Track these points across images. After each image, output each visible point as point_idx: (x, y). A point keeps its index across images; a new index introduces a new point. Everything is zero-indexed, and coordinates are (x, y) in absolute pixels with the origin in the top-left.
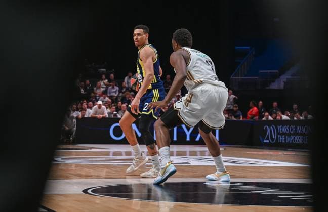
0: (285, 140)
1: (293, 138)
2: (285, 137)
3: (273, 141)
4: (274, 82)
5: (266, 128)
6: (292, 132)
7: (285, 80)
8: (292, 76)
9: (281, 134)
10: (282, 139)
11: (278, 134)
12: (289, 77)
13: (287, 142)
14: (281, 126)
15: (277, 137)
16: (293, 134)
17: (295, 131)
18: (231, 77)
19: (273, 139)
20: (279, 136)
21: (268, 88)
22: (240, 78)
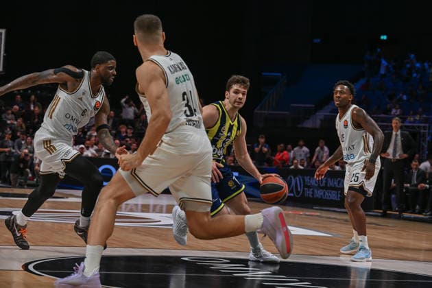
0: (313, 195)
1: (322, 193)
2: (313, 191)
3: (298, 195)
4: (308, 119)
5: (291, 178)
6: (321, 186)
7: (322, 117)
8: (331, 112)
9: (309, 187)
10: (309, 193)
11: (305, 186)
12: (328, 114)
13: (315, 196)
14: (309, 177)
15: (304, 190)
16: (322, 188)
17: (326, 184)
18: (256, 111)
19: (298, 193)
20: (306, 189)
21: (299, 126)
22: (266, 112)
